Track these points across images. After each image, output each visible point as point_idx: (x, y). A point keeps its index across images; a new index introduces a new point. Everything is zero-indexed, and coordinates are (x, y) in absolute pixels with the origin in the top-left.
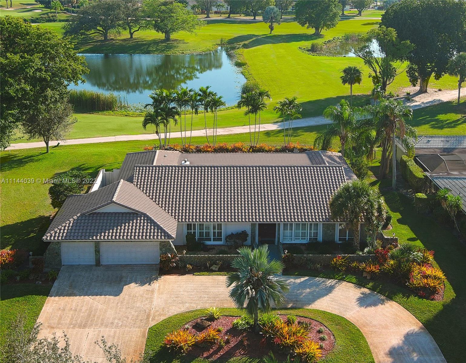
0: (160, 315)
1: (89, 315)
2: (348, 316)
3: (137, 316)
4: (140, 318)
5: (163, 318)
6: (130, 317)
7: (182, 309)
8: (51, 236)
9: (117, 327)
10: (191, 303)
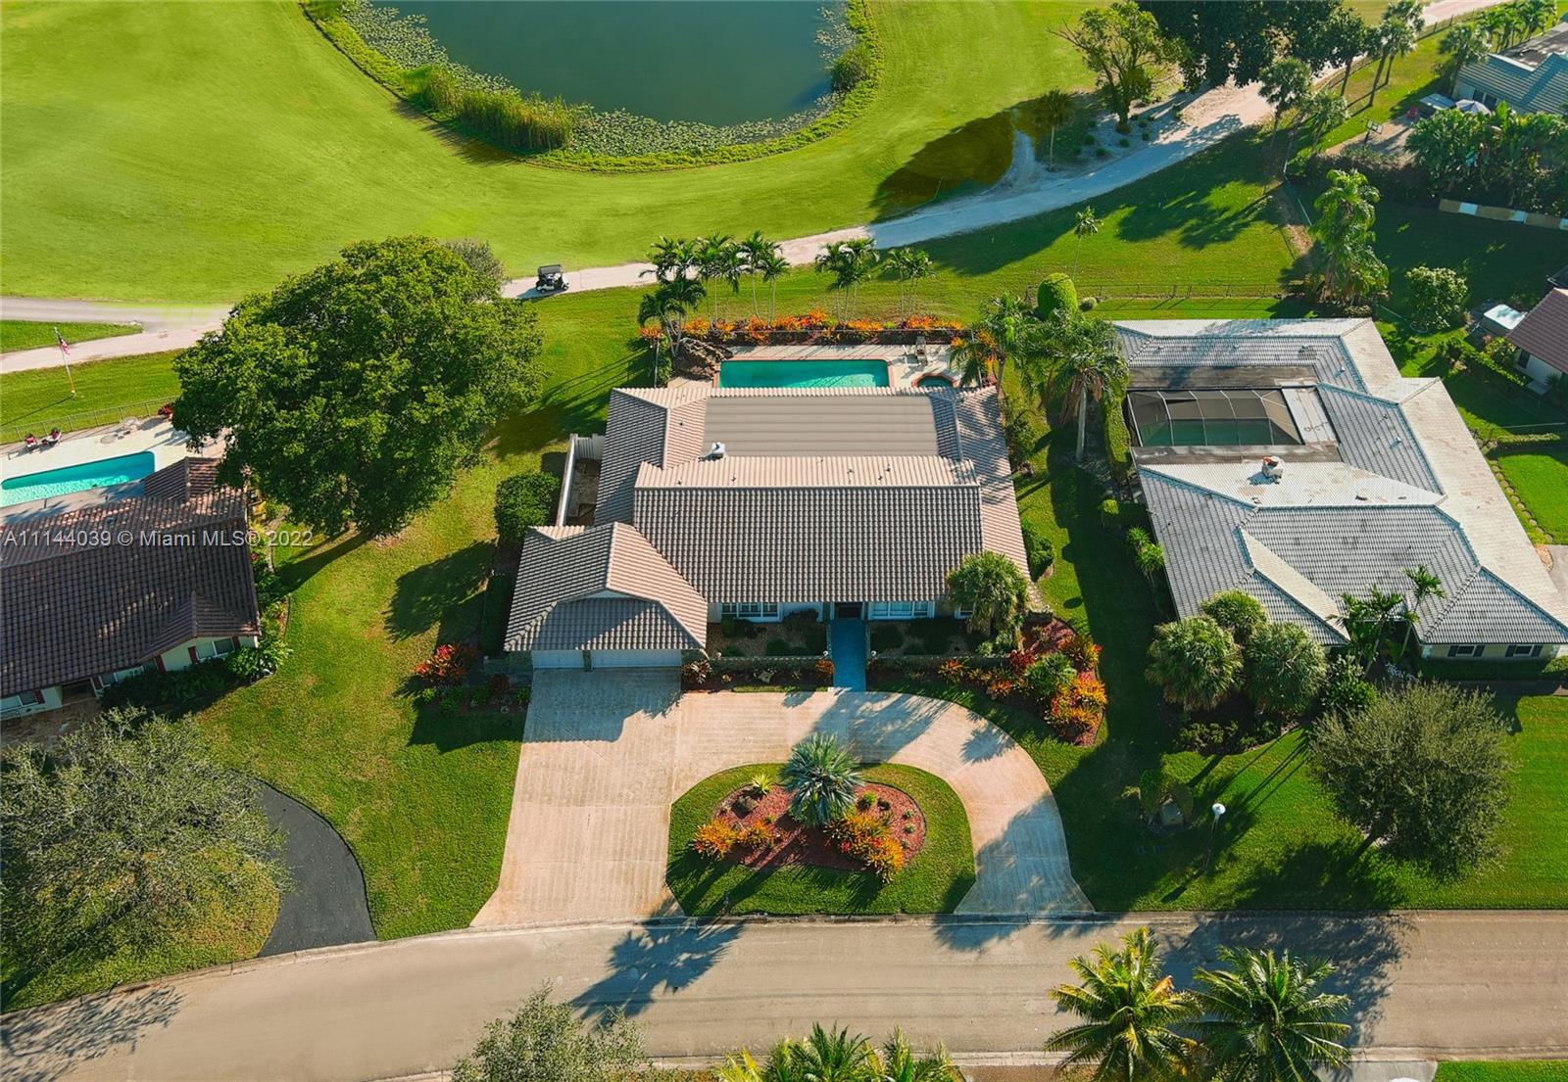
0: (686, 778)
1: (586, 779)
2: (952, 779)
3: (655, 781)
4: (658, 784)
5: (690, 785)
6: (645, 782)
7: (718, 767)
8: (517, 644)
9: (627, 802)
10: (730, 753)
